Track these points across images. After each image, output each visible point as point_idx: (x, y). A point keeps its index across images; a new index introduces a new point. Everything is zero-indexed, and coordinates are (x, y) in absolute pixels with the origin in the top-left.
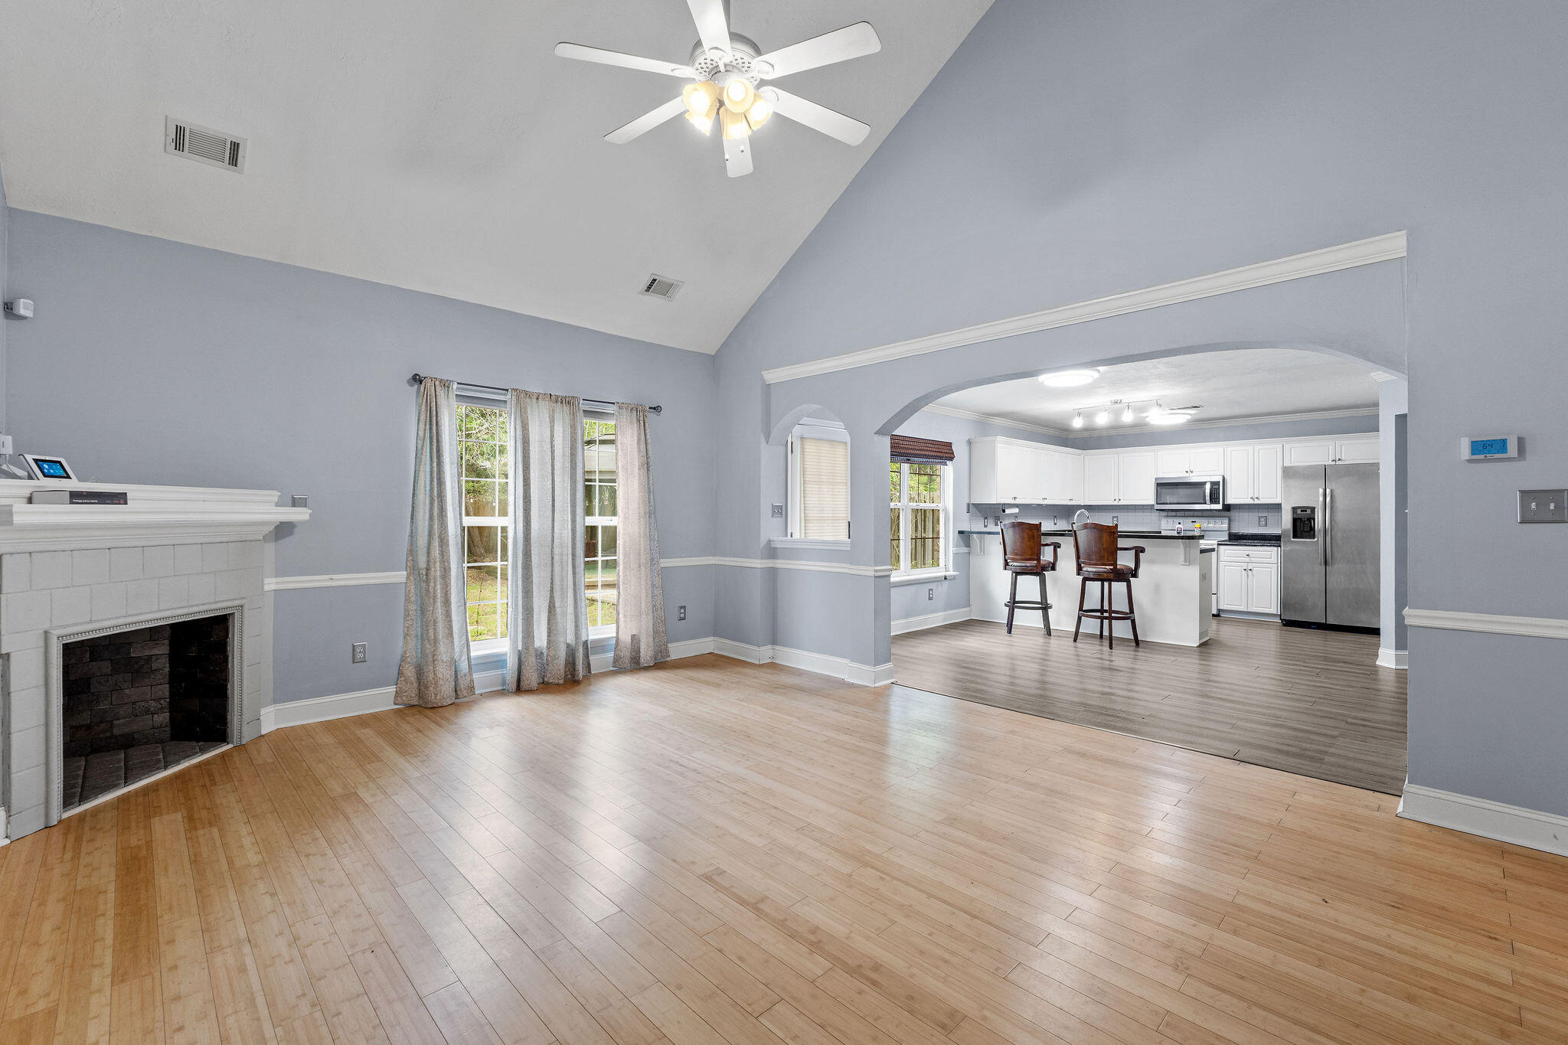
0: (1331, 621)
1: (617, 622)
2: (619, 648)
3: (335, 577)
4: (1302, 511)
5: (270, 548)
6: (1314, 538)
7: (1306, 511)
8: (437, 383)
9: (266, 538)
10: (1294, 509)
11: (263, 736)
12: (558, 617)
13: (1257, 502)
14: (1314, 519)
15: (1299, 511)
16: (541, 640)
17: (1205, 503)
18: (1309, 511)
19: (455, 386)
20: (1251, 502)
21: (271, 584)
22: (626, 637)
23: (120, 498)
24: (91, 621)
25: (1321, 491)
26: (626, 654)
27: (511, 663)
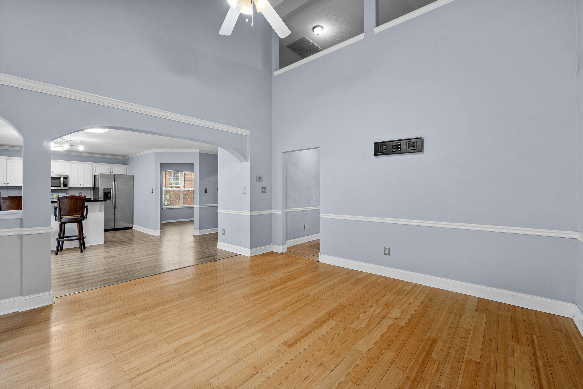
0: (116, 227)
4: (107, 190)
6: (111, 199)
7: (108, 190)
10: (104, 189)
13: (82, 186)
14: (111, 193)
15: (106, 190)
17: (61, 186)
18: (109, 190)
20: (80, 186)
25: (114, 183)
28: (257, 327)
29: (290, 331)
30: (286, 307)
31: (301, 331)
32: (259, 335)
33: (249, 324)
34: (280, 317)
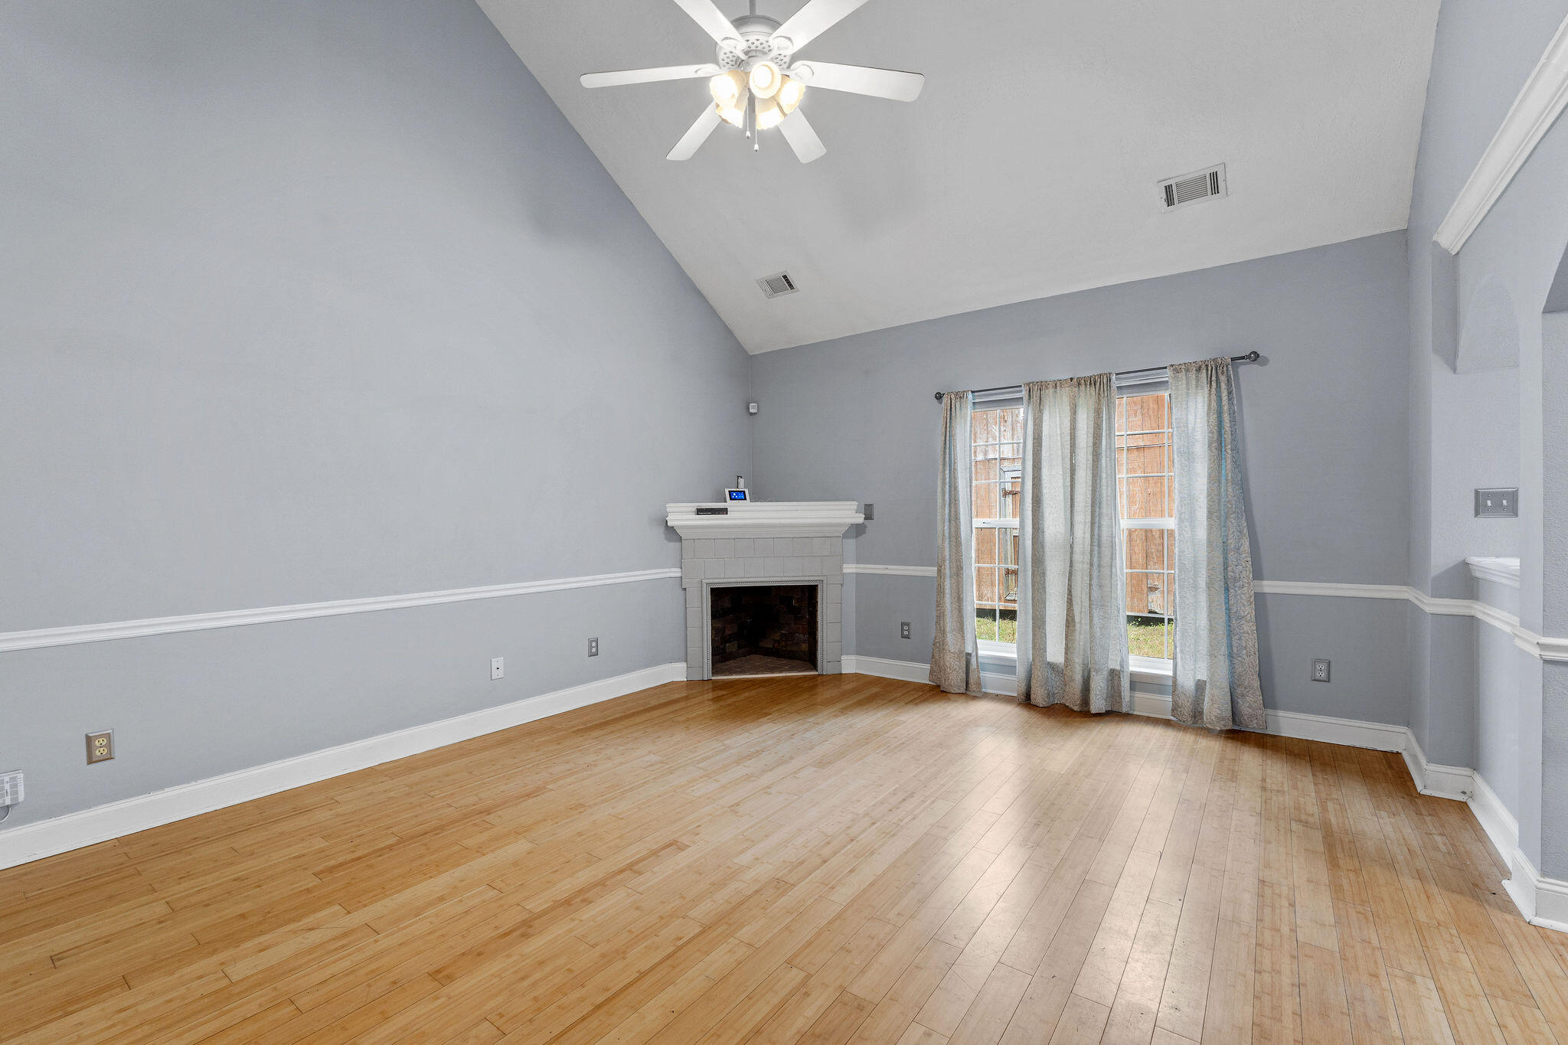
1: (1174, 659)
2: (1177, 693)
3: (889, 567)
5: (851, 543)
8: (953, 396)
9: (846, 536)
11: (841, 674)
12: (1077, 633)
16: (1055, 653)
19: (970, 395)
21: (850, 568)
22: (1187, 682)
23: (724, 511)
24: (724, 578)
26: (1187, 706)
27: (1021, 671)
28: (755, 878)
29: (670, 872)
30: (668, 957)
31: (640, 873)
32: (745, 859)
33: (780, 885)
34: (693, 914)
